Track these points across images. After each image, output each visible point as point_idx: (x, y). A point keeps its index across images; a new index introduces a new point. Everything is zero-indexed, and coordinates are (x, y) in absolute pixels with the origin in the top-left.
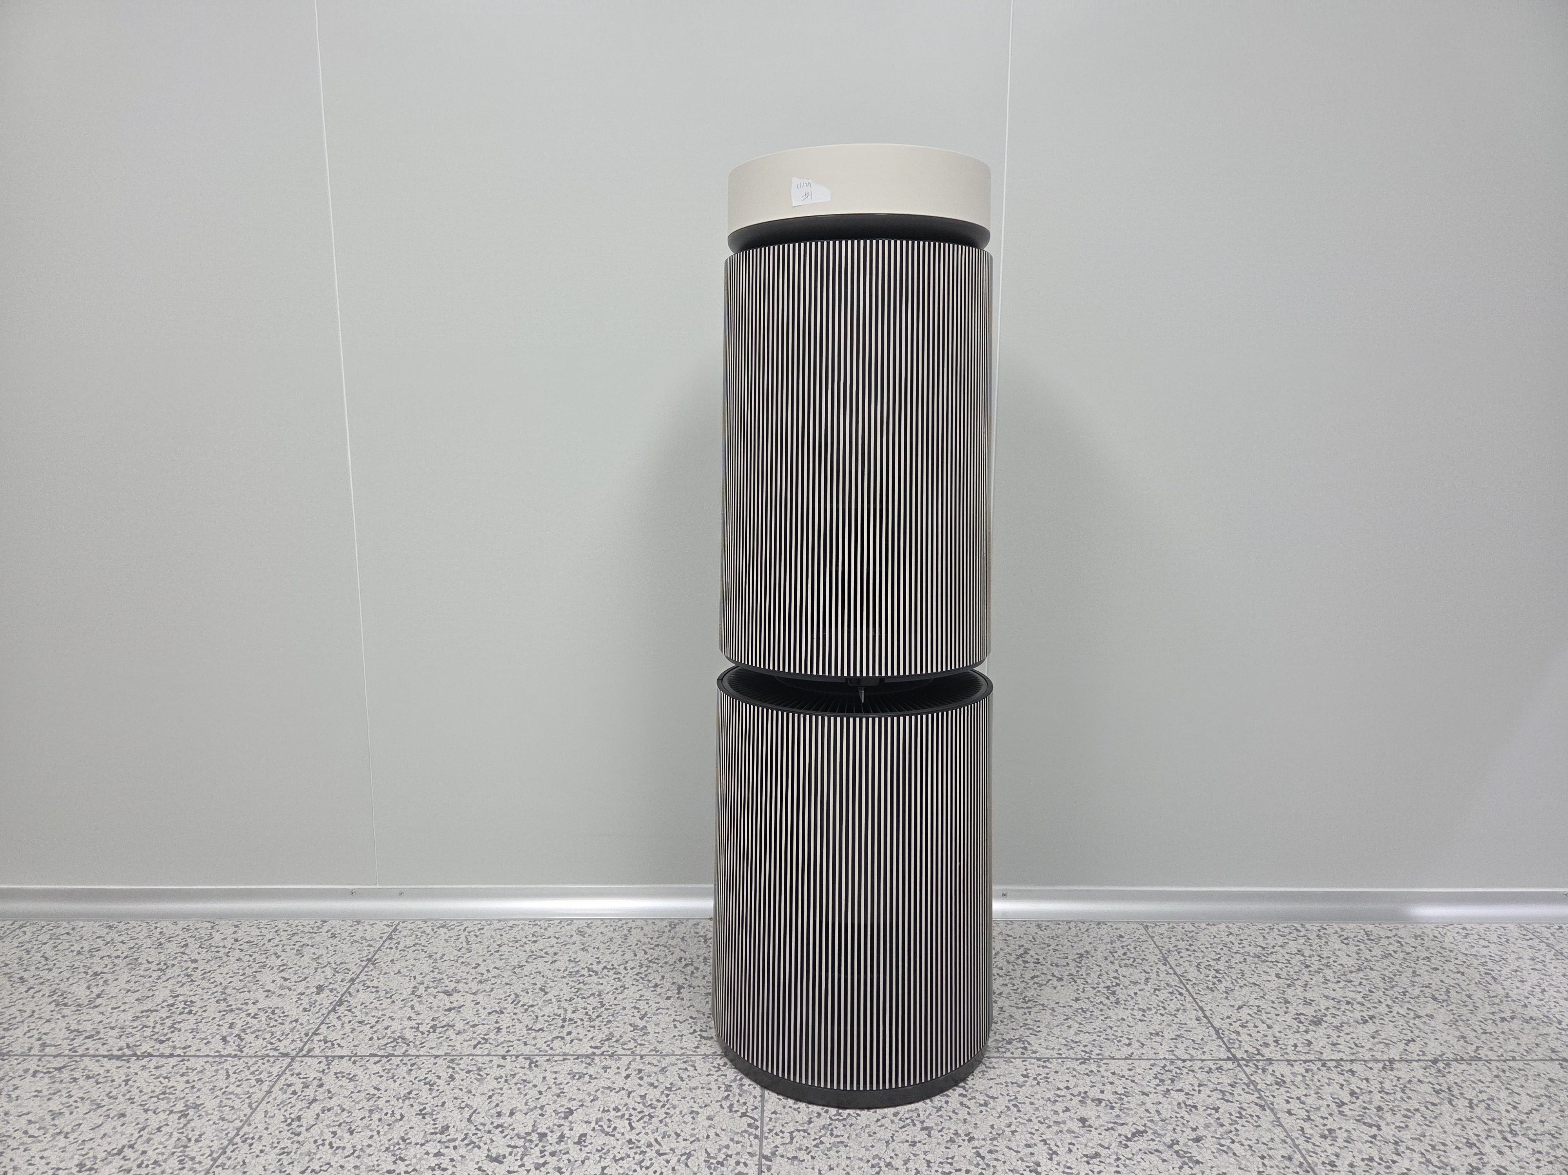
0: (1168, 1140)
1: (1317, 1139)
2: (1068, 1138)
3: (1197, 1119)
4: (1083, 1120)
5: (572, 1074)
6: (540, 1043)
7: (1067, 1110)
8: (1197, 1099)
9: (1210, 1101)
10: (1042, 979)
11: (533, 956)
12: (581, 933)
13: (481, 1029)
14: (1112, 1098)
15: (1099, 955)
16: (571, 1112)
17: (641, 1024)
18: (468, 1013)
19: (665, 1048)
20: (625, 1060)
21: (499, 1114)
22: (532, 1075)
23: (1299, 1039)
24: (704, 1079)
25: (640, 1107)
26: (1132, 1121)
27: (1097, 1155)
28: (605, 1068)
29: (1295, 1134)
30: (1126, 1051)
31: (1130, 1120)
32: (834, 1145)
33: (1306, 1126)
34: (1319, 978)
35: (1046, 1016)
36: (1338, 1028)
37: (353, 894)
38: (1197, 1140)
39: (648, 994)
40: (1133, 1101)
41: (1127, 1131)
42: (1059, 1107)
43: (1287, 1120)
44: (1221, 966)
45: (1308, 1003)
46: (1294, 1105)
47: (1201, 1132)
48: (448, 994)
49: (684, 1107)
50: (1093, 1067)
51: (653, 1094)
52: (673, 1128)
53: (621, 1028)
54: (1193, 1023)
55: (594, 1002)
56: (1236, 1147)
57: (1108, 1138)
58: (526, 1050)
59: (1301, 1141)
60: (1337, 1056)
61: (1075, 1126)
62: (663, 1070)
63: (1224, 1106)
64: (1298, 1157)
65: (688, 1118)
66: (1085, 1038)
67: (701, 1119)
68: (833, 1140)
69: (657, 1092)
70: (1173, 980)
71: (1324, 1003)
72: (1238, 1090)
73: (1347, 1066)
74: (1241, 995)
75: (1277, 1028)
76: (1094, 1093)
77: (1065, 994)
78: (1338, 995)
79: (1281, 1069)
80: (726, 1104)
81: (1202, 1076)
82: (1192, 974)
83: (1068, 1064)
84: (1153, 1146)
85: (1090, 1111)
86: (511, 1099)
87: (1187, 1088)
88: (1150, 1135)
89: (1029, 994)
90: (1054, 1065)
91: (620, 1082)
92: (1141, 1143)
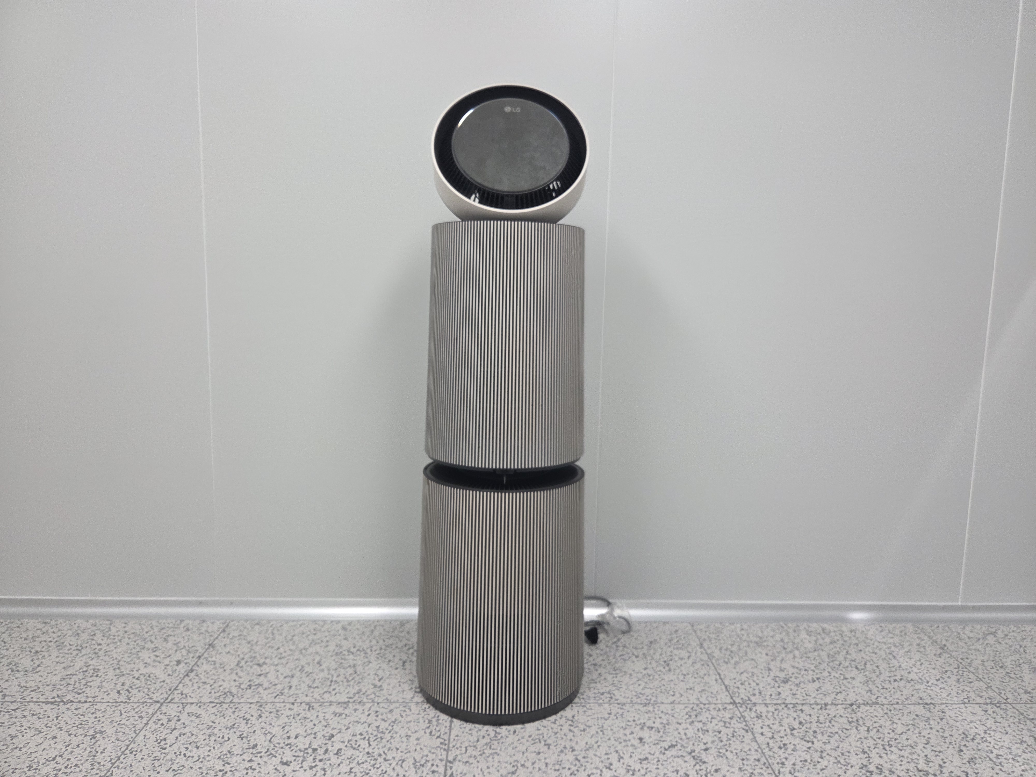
0: (689, 750)
1: (776, 749)
2: (631, 749)
3: (708, 738)
4: (641, 739)
5: (335, 714)
6: (316, 695)
7: (632, 733)
8: (710, 726)
9: (716, 728)
10: (626, 657)
11: (313, 642)
12: (344, 628)
13: (279, 687)
14: (660, 726)
15: (662, 642)
16: (333, 736)
17: (379, 684)
18: (271, 677)
19: (393, 698)
20: (368, 706)
21: (289, 738)
22: (312, 715)
23: (774, 691)
24: (416, 717)
25: (375, 733)
26: (669, 739)
27: (646, 759)
28: (355, 710)
29: (763, 747)
30: (671, 699)
31: (668, 739)
32: (491, 754)
33: (771, 742)
34: (791, 656)
35: (626, 679)
36: (797, 685)
37: (200, 604)
38: (706, 750)
39: (384, 666)
40: (671, 728)
41: (666, 745)
42: (628, 732)
43: (760, 739)
44: (734, 648)
45: (782, 670)
46: (766, 730)
47: (708, 745)
48: (259, 665)
49: (403, 732)
50: (651, 708)
51: (383, 726)
52: (394, 745)
53: (366, 687)
54: (714, 683)
55: (351, 670)
56: (728, 754)
57: (654, 749)
58: (307, 699)
59: (766, 751)
60: (794, 701)
61: (636, 742)
62: (391, 711)
63: (724, 730)
64: (763, 760)
65: (404, 739)
66: (648, 691)
67: (413, 740)
68: (491, 751)
69: (386, 725)
70: (705, 657)
71: (791, 670)
72: (734, 721)
73: (799, 707)
74: (744, 665)
75: (762, 685)
76: (650, 723)
77: (639, 665)
78: (800, 666)
79: (761, 709)
80: (428, 731)
81: (714, 713)
82: (717, 653)
83: (636, 706)
84: (680, 753)
85: (645, 734)
86: (296, 728)
87: (704, 720)
88: (679, 747)
89: (617, 665)
90: (627, 707)
91: (364, 719)
92: (673, 752)
